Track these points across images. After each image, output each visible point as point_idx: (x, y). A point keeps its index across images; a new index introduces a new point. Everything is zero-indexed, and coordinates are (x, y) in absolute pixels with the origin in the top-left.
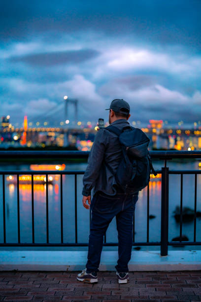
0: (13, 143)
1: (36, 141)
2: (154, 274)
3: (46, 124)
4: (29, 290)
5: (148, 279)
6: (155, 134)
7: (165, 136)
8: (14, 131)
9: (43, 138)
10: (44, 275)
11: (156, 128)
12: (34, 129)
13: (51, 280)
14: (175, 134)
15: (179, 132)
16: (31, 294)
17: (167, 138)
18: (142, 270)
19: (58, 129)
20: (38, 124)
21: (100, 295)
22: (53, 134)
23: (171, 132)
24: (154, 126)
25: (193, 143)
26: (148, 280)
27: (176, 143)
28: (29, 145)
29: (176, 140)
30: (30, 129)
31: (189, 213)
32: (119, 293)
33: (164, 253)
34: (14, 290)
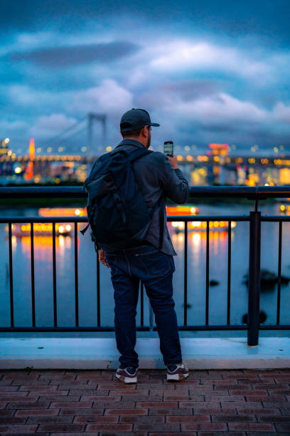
0: (14, 178)
1: (47, 175)
2: (240, 374)
3: (61, 149)
4: (52, 401)
5: (230, 382)
6: (217, 164)
7: (231, 167)
8: (16, 161)
9: (57, 170)
10: (73, 375)
11: (219, 155)
12: (44, 157)
13: (83, 384)
14: (246, 164)
15: (252, 161)
16: (56, 406)
17: (235, 170)
18: (222, 368)
19: (78, 157)
20: (50, 150)
21: (162, 409)
22: (71, 165)
23: (240, 160)
24: (215, 152)
25: (273, 177)
26: (232, 384)
27: (247, 178)
28: (37, 179)
29: (247, 173)
30: (38, 157)
31: (267, 277)
32: (190, 405)
33: (253, 341)
34: (29, 399)
